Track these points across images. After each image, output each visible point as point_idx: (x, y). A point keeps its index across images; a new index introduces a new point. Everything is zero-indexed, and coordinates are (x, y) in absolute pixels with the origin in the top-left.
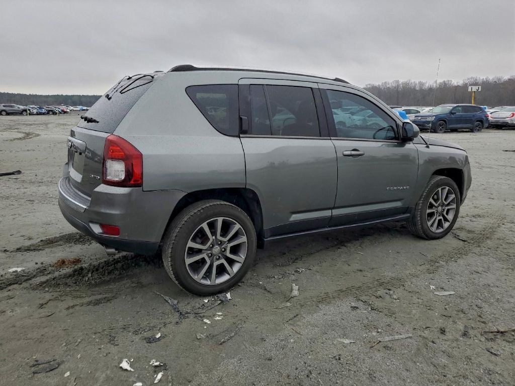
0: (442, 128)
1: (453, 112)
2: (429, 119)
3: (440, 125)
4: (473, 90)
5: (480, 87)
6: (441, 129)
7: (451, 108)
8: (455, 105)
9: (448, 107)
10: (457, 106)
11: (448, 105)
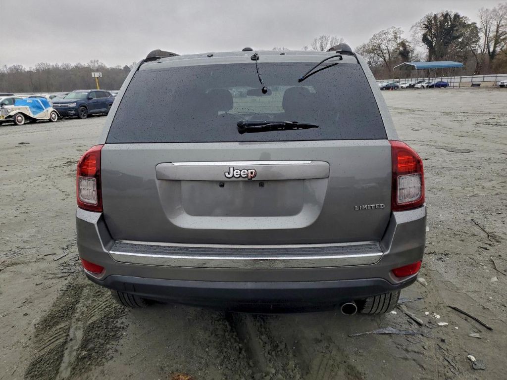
0: (85, 113)
1: (90, 97)
2: (70, 105)
3: (82, 111)
4: (96, 76)
5: (101, 73)
6: (84, 116)
7: (87, 93)
8: (89, 91)
9: (84, 93)
10: (91, 92)
11: (84, 91)
